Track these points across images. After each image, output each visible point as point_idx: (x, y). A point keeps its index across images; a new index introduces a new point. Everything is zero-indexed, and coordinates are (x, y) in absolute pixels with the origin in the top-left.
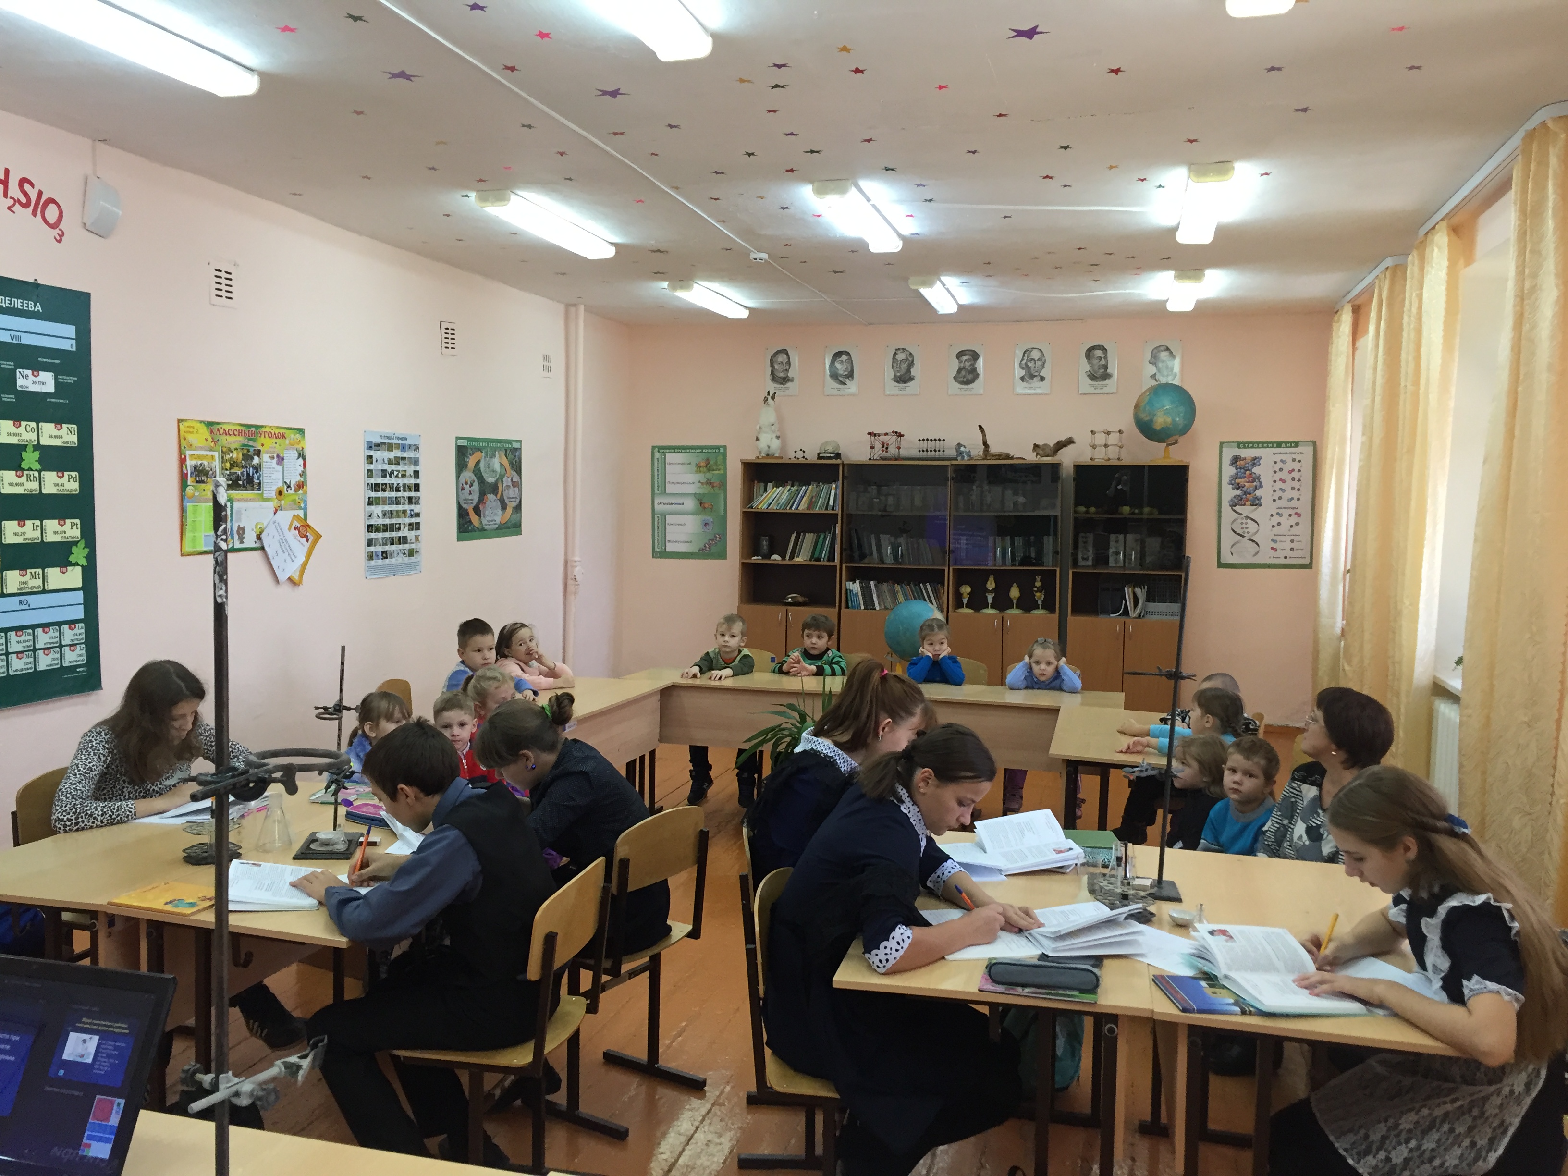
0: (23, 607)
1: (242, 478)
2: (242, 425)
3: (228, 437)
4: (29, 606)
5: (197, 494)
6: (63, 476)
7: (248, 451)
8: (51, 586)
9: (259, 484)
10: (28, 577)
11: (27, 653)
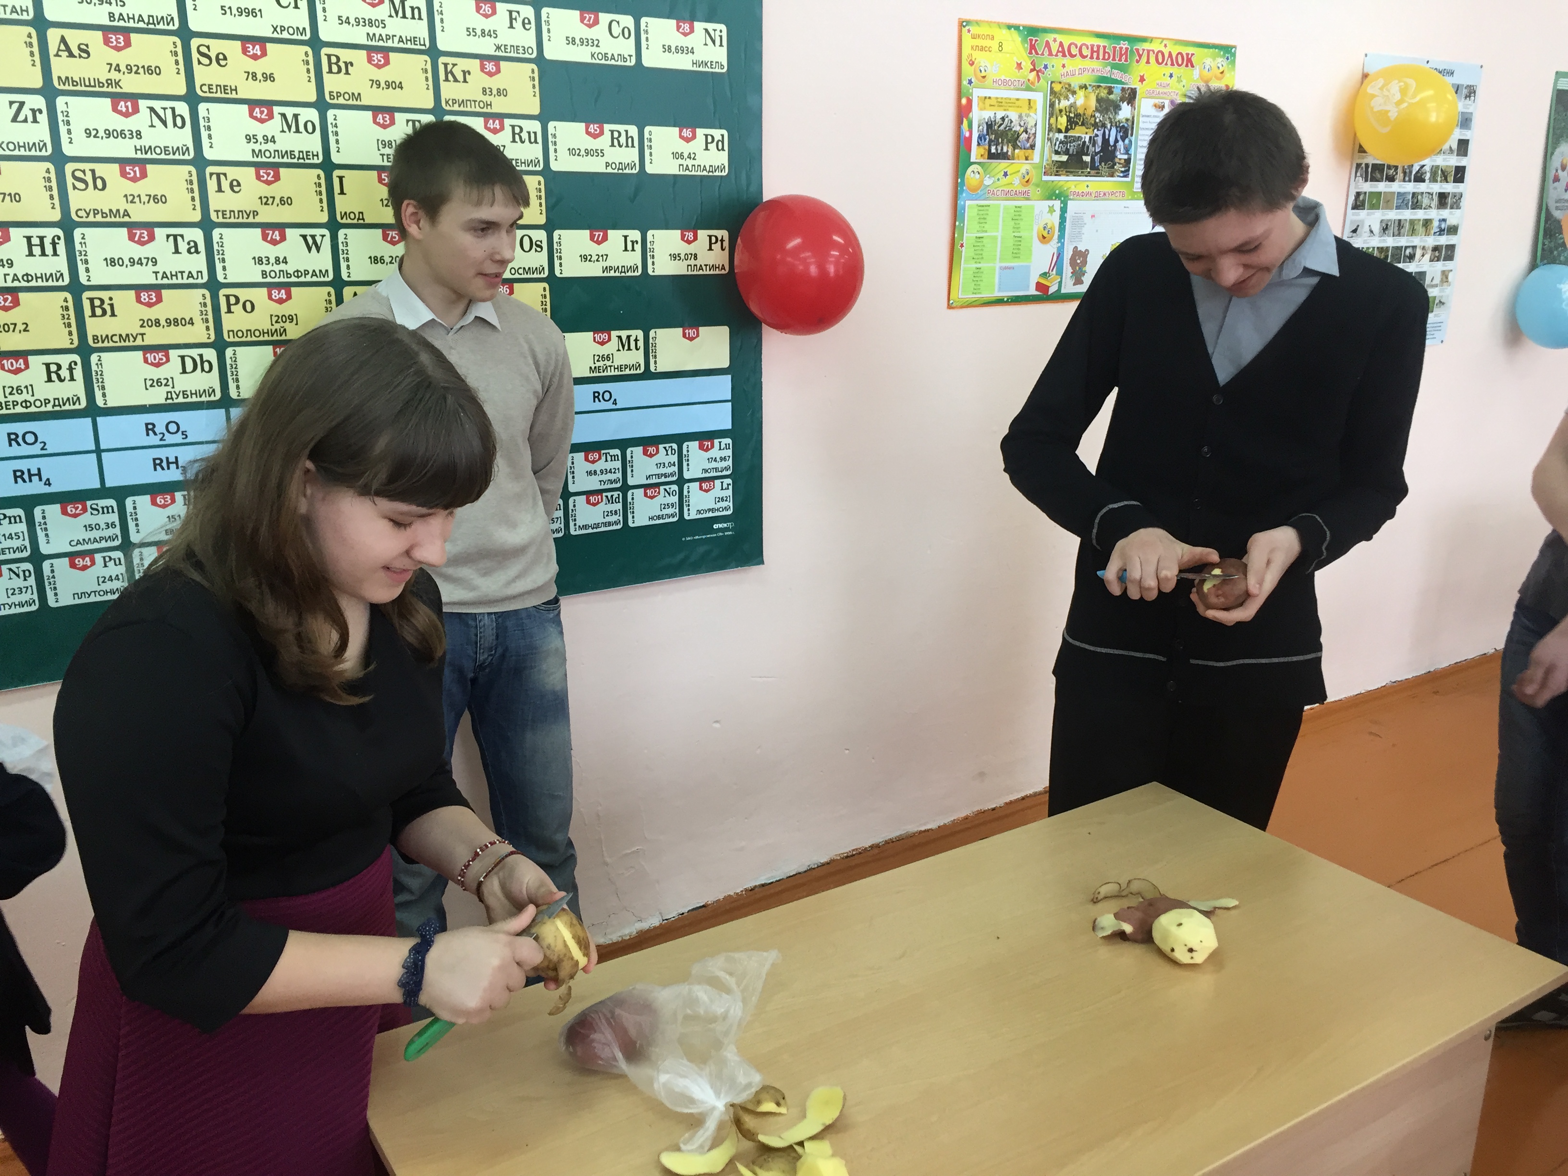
0: (603, 405)
1: (1091, 149)
2: (1099, 35)
3: (1067, 61)
4: (615, 403)
5: (988, 182)
6: (694, 137)
7: (1110, 92)
8: (662, 364)
9: (1128, 161)
10: (612, 347)
11: (609, 494)
